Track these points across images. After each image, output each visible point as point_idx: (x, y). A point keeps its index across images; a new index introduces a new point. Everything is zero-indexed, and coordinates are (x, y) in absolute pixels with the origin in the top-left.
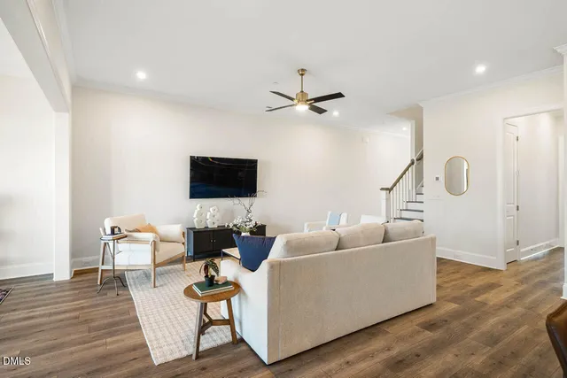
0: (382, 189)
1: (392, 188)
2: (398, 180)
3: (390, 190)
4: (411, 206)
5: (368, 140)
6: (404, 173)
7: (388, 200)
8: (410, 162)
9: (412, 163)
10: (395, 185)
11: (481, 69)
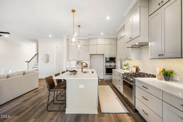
0: (26, 62)
1: (29, 62)
2: (32, 59)
3: (28, 62)
4: (35, 66)
5: (21, 46)
6: (34, 57)
7: (28, 65)
8: (35, 54)
9: (36, 54)
10: (30, 60)
11: (50, 36)
